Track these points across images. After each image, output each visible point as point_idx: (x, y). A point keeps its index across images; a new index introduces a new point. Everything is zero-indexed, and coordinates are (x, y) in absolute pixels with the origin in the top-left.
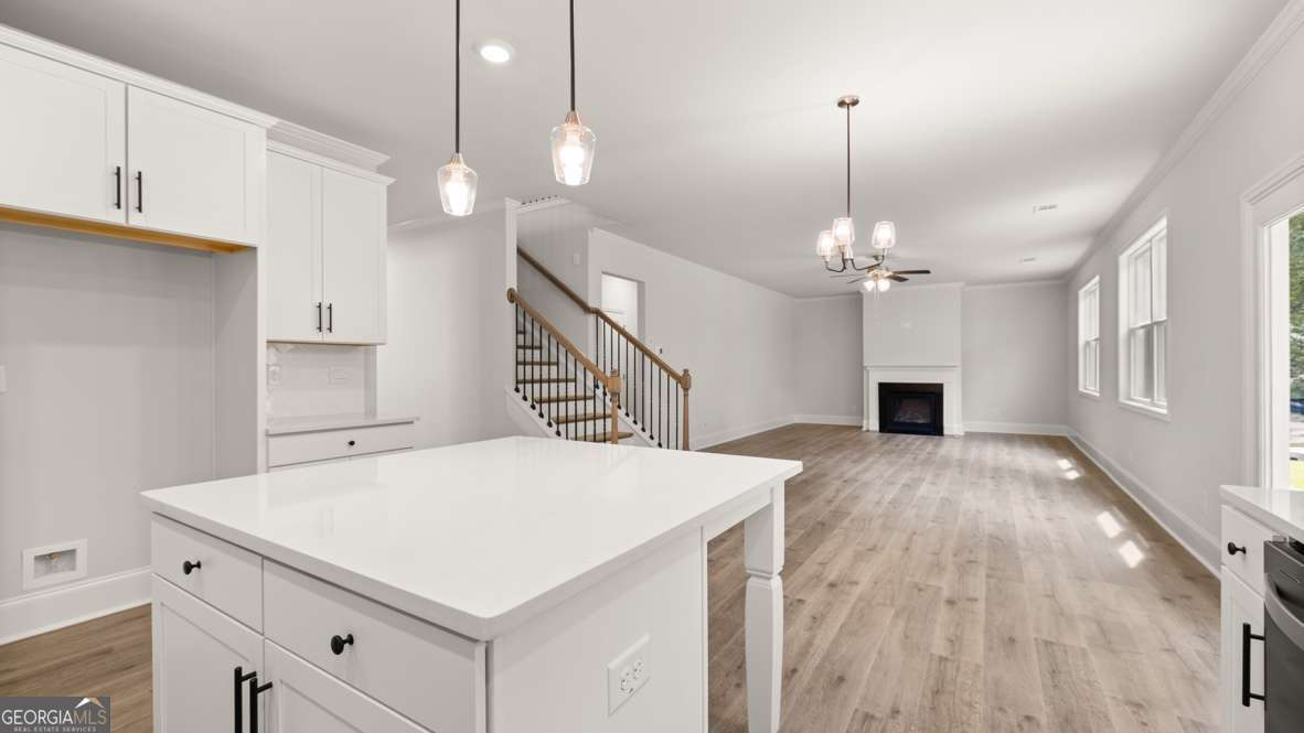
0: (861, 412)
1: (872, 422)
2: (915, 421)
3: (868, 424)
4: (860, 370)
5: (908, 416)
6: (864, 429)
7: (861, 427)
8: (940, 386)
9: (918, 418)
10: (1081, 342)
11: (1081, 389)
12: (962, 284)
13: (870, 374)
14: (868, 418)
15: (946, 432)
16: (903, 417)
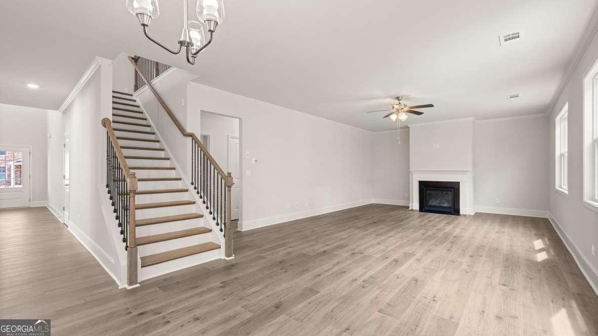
0: (408, 199)
1: (415, 205)
2: (442, 205)
3: (412, 205)
4: (407, 173)
5: (438, 202)
6: (410, 209)
7: (408, 207)
8: (458, 183)
9: (444, 203)
10: (557, 154)
11: (557, 187)
12: (472, 119)
13: (414, 175)
14: (412, 203)
15: (461, 212)
16: (434, 202)
